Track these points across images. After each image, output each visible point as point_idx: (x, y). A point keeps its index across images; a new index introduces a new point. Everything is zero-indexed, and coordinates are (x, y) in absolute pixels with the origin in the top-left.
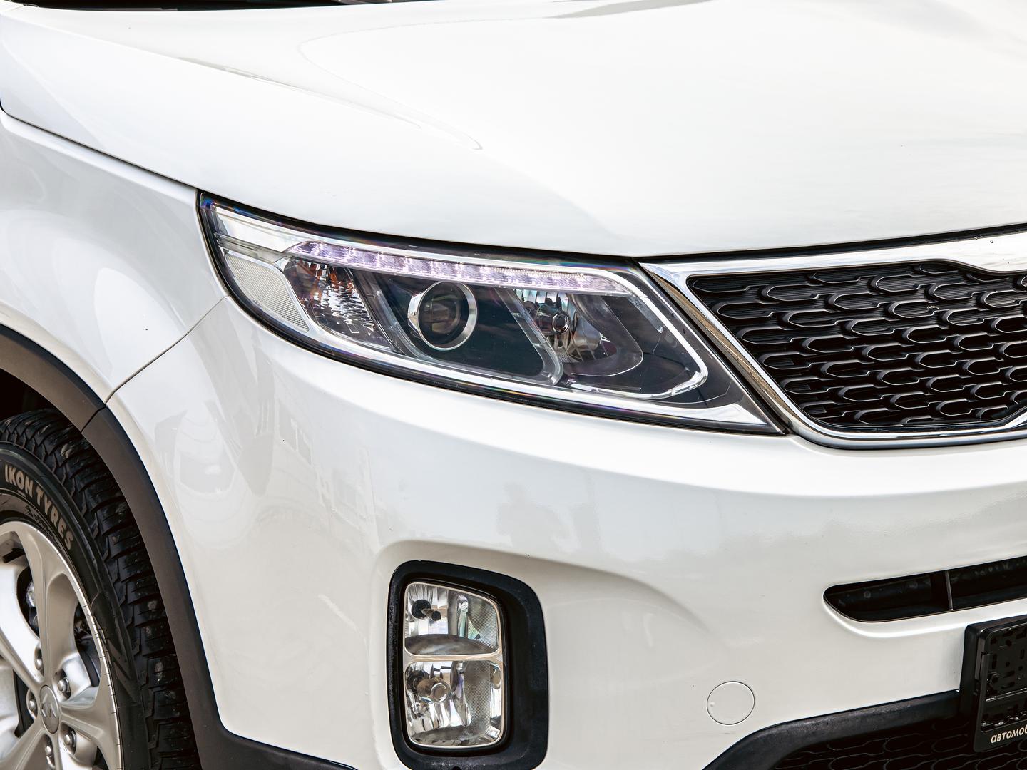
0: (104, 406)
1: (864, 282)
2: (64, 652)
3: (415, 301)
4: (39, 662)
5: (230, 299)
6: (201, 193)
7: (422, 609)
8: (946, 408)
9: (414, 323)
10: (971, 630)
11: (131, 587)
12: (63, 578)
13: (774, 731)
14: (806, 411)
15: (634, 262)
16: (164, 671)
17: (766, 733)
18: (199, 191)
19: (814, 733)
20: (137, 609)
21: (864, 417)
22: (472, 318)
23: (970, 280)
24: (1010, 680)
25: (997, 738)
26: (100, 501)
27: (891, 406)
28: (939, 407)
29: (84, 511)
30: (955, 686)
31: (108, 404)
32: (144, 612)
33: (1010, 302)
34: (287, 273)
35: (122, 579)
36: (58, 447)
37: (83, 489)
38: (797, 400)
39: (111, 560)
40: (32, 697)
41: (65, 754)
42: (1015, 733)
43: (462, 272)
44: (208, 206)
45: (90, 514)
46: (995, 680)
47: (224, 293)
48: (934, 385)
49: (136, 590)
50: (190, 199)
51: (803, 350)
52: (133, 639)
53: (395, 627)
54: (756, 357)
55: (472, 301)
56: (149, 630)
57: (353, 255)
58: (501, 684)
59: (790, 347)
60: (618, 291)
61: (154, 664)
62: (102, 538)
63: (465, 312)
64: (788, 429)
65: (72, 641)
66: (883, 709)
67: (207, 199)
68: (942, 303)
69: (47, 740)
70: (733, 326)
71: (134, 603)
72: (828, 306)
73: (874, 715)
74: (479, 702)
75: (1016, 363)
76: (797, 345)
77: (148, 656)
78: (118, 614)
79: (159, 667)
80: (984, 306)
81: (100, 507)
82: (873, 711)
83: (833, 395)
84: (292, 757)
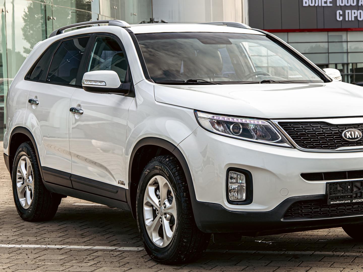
0: (176, 147)
1: (309, 124)
2: (165, 199)
3: (231, 127)
4: (160, 203)
5: (200, 126)
6: (195, 110)
7: (232, 178)
8: (323, 146)
9: (232, 130)
10: (327, 183)
11: (180, 181)
12: (166, 183)
13: (292, 198)
14: (299, 145)
15: (269, 119)
16: (186, 195)
17: (290, 198)
18: (194, 109)
19: (299, 199)
20: (181, 184)
21: (309, 147)
22: (241, 130)
23: (328, 125)
24: (334, 192)
25: (332, 203)
26: (174, 167)
27: (314, 145)
28: (322, 146)
29: (171, 169)
30: (325, 193)
31: (177, 147)
32: (182, 184)
33: (336, 130)
34: (210, 121)
35: (178, 179)
36: (166, 159)
37: (171, 165)
38: (297, 143)
39: (176, 176)
40: (158, 210)
41: (164, 219)
42: (335, 202)
43: (240, 120)
44: (196, 112)
45: (172, 169)
46: (331, 192)
47: (199, 125)
48: (321, 142)
49: (181, 181)
50: (193, 111)
51: (298, 135)
52: (180, 190)
53: (227, 179)
54: (290, 135)
55: (241, 127)
56: (183, 188)
57: (221, 118)
58: (245, 192)
59: (296, 134)
60: (266, 124)
61: (184, 193)
62: (174, 173)
63: (240, 129)
64: (295, 148)
65: (166, 197)
66: (311, 196)
67: (196, 111)
68: (323, 129)
69: (161, 218)
70: (286, 130)
71: (180, 183)
72: (302, 128)
73: (310, 197)
74: (242, 195)
75: (337, 140)
76: (297, 134)
77: (183, 192)
78: (177, 185)
79: (185, 194)
80: (331, 130)
81: (174, 168)
82: (309, 196)
83: (303, 143)
84: (209, 203)
